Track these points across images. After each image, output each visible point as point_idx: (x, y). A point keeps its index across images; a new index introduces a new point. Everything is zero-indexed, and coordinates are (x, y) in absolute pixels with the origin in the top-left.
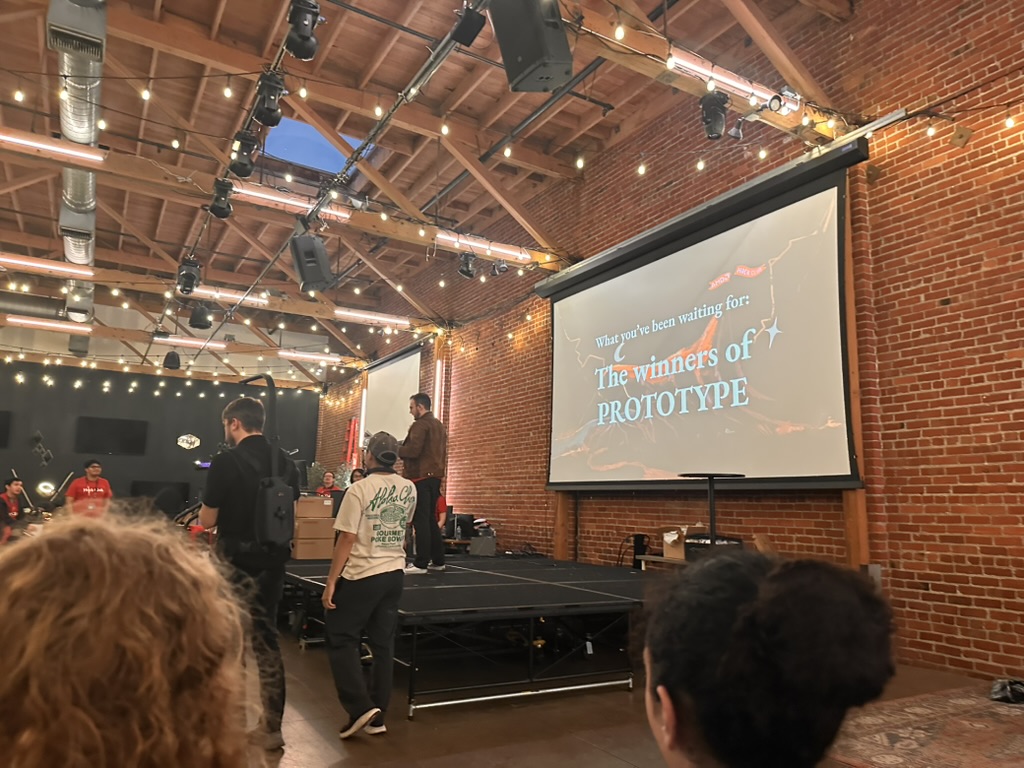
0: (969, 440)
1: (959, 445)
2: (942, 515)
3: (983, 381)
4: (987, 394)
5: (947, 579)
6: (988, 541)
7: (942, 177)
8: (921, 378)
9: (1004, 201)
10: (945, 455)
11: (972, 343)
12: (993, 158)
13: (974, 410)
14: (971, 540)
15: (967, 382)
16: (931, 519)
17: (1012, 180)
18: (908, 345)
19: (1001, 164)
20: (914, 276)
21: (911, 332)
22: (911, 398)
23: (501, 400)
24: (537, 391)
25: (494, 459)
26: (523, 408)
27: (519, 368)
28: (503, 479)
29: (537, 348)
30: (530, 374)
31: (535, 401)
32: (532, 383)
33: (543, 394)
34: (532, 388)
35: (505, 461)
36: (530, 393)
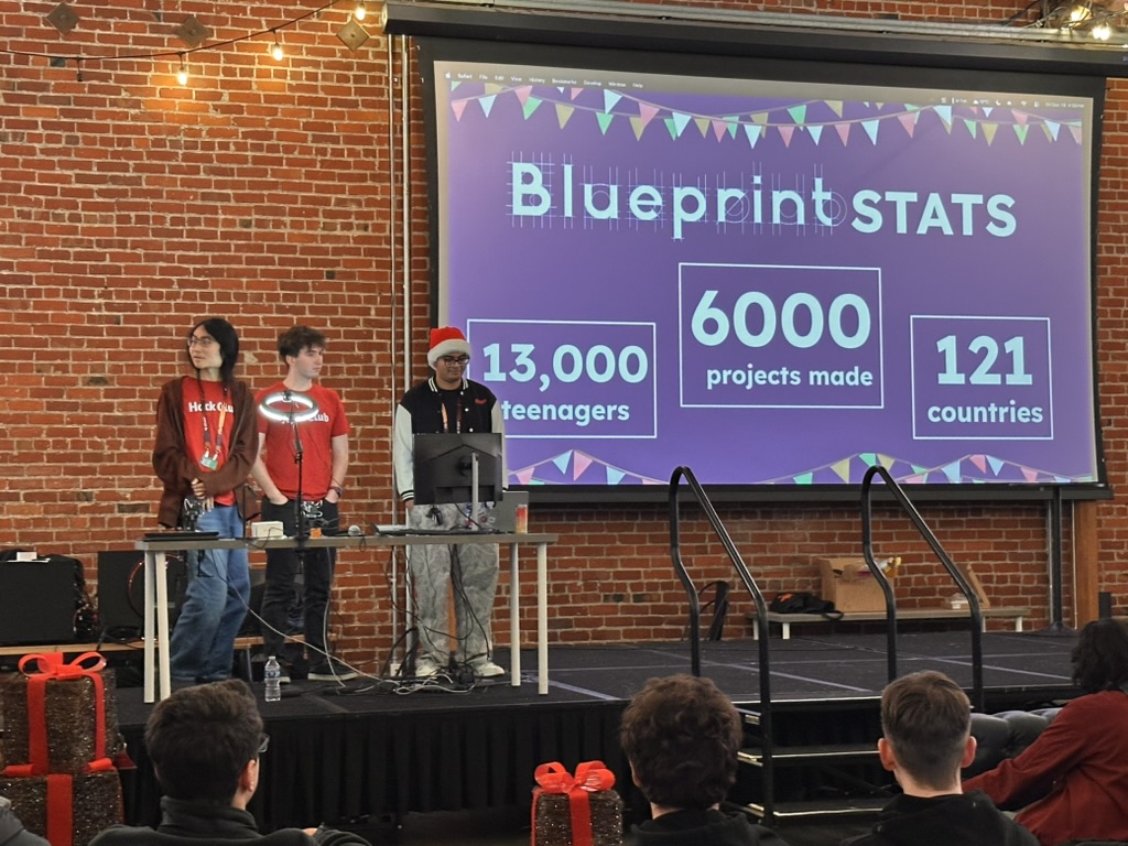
18: (1121, 324)
21: (1123, 309)
22: (1122, 390)
23: (79, 243)
24: (271, 249)
25: (45, 412)
26: (204, 285)
27: (175, 169)
28: (105, 471)
29: (268, 136)
30: (239, 198)
31: (265, 273)
32: (247, 224)
33: (304, 262)
34: (247, 236)
35: (116, 420)
36: (239, 248)
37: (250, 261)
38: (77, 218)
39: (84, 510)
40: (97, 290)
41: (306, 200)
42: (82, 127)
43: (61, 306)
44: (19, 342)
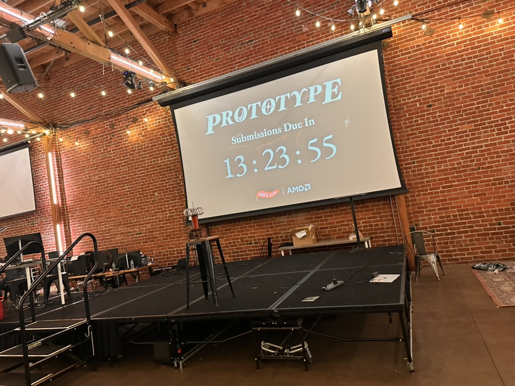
0: (447, 166)
1: (442, 168)
2: (438, 199)
3: (451, 140)
4: (453, 145)
5: (443, 226)
6: (461, 206)
7: (422, 49)
8: (421, 140)
9: (452, 62)
10: (436, 173)
11: (444, 124)
12: (445, 43)
13: (448, 153)
14: (452, 208)
15: (444, 140)
16: (433, 202)
17: (455, 53)
18: (414, 126)
19: (449, 46)
20: (412, 94)
21: (414, 120)
22: (418, 150)
23: (121, 175)
24: (157, 167)
25: (121, 214)
26: (145, 179)
27: (136, 153)
28: (133, 226)
29: (153, 140)
30: (149, 156)
31: (157, 173)
32: (151, 162)
33: (164, 168)
34: (152, 165)
35: (133, 214)
36: (151, 168)
37: (153, 171)
38: (120, 170)
39: (130, 235)
40: (126, 185)
41: (163, 153)
42: (119, 149)
43: (120, 190)
44: (115, 200)
